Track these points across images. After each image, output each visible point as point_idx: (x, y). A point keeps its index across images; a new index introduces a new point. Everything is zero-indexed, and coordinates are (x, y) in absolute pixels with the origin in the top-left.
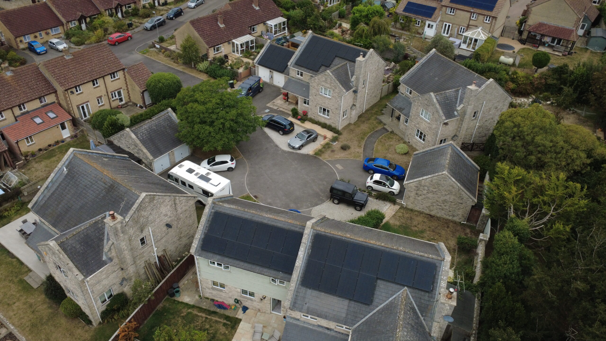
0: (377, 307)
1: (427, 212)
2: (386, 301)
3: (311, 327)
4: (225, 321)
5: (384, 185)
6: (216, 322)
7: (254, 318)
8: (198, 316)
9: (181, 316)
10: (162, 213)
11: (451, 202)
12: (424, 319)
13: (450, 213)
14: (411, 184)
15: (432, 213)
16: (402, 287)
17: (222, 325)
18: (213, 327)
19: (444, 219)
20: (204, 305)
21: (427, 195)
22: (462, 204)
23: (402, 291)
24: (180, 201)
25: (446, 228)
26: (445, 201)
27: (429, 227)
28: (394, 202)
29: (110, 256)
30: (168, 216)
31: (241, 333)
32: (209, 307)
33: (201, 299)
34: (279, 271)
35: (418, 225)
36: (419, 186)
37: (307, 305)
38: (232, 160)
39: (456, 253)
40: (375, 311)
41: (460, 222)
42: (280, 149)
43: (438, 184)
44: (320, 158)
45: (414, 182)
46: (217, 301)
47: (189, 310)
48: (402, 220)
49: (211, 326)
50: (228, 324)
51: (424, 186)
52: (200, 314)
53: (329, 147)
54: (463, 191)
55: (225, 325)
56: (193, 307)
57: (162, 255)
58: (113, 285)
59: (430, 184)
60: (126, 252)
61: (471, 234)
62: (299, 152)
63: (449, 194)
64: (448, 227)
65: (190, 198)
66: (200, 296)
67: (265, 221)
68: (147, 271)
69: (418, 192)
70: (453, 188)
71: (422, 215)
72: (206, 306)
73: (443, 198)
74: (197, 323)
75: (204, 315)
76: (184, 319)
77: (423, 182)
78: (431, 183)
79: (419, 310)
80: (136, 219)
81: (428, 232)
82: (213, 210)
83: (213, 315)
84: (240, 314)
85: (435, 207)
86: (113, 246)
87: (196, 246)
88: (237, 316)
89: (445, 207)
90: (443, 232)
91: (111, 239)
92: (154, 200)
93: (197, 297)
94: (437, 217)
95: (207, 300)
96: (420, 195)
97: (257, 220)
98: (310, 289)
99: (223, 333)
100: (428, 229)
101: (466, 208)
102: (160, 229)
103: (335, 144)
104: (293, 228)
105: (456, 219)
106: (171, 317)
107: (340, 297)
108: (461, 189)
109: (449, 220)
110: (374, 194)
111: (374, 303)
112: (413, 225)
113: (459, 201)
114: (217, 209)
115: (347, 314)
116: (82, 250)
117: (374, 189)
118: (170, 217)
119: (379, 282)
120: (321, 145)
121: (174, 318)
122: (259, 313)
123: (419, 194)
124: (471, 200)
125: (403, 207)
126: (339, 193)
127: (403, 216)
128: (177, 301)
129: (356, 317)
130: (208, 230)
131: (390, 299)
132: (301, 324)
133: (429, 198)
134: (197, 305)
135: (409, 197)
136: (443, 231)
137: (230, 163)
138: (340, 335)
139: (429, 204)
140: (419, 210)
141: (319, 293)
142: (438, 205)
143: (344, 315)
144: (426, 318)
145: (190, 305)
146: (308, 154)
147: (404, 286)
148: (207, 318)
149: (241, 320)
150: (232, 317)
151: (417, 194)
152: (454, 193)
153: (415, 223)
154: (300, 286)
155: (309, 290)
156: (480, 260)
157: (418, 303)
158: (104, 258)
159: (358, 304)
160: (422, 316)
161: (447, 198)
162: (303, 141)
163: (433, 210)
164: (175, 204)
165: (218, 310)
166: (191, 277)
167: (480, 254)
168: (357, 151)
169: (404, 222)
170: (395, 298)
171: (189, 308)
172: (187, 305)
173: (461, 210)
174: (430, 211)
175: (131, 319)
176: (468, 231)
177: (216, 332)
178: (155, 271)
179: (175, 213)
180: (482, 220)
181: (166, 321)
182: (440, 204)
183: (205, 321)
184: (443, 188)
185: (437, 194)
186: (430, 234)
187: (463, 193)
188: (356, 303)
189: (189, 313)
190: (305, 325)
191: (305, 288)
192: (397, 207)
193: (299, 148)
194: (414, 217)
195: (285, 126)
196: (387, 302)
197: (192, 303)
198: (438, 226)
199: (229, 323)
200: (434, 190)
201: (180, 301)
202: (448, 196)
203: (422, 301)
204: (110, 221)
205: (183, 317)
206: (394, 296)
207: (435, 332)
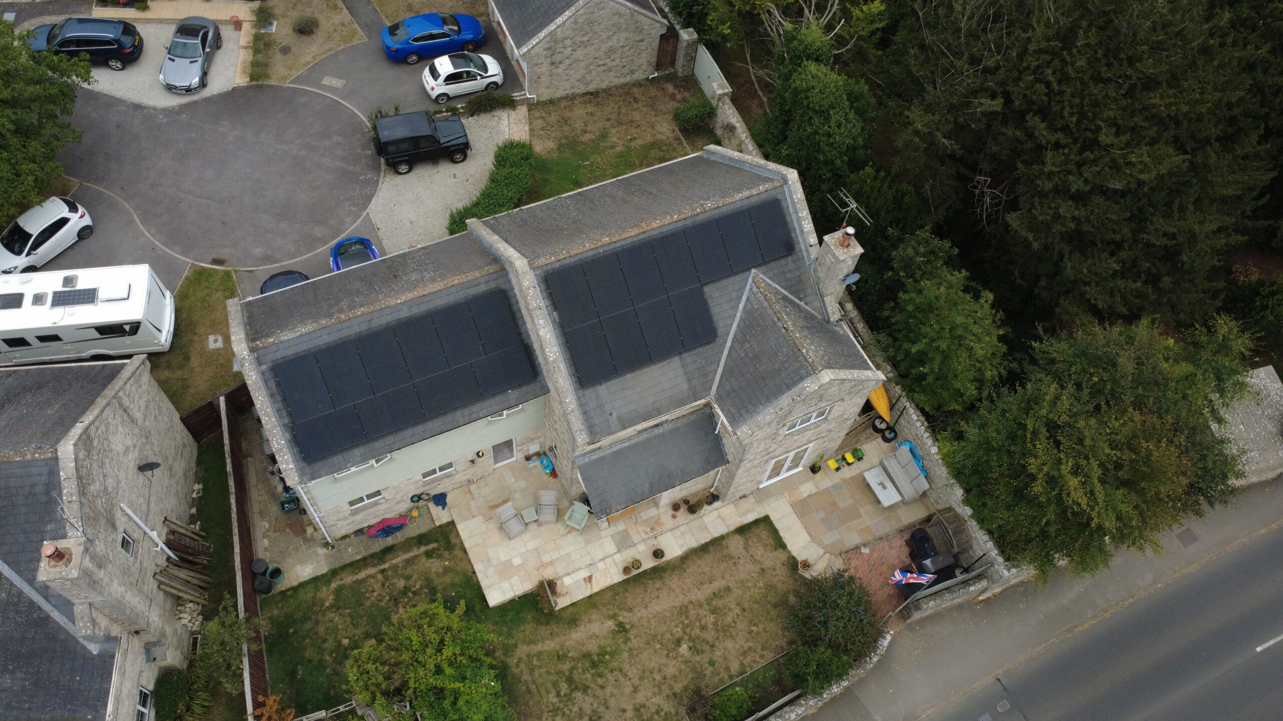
0: (728, 334)
1: (582, 89)
2: (735, 315)
3: (627, 444)
4: (423, 549)
5: (471, 77)
6: (408, 562)
7: (473, 503)
8: (364, 580)
9: (328, 608)
10: (118, 454)
11: (623, 47)
12: (806, 304)
13: (626, 71)
14: (536, 49)
15: (592, 87)
16: (746, 273)
17: (424, 559)
18: (411, 577)
19: (616, 87)
20: (353, 553)
21: (574, 56)
22: (642, 41)
23: (750, 280)
24: (129, 396)
25: (635, 105)
26: (610, 51)
27: (608, 120)
28: (511, 104)
29: (102, 633)
30: (132, 449)
31: (477, 545)
32: (366, 550)
33: (333, 547)
34: (503, 391)
35: (586, 126)
36: (552, 44)
37: (614, 415)
38: (73, 208)
39: (685, 144)
40: (729, 344)
41: (647, 79)
42: (155, 109)
43: (590, 23)
44: (272, 82)
45: (541, 41)
46: (370, 527)
47: (333, 585)
48: (553, 135)
49: (408, 578)
50: (434, 549)
51: (562, 41)
52: (362, 575)
53: (268, 45)
54: (640, 13)
55: (429, 554)
56: (334, 573)
57: (167, 534)
58: (140, 676)
59: (574, 30)
60: (128, 596)
61: (679, 92)
62: (206, 93)
63: (615, 33)
64: (636, 100)
65: (138, 373)
66: (327, 545)
67: (404, 314)
68: (169, 589)
69: (554, 57)
70: (621, 15)
71: (576, 102)
72: (358, 554)
73: (605, 47)
74: (375, 594)
75: (371, 571)
76: (339, 608)
77: (559, 33)
78: (576, 27)
79: (791, 294)
80: (92, 514)
81: (614, 131)
82: (264, 367)
83: (389, 557)
84: (441, 516)
85: (594, 73)
86: (93, 610)
87: (291, 466)
88: (437, 524)
89: (614, 63)
90: (637, 116)
91: (74, 602)
92: (91, 442)
93: (322, 551)
94: (604, 90)
95: (348, 540)
96: (560, 63)
97: (384, 322)
98: (601, 384)
99: (441, 570)
100: (608, 124)
101: (651, 45)
102: (136, 490)
103: (274, 29)
104: (473, 292)
105: (639, 76)
106: (308, 625)
107: (659, 361)
108: (636, 11)
109: (627, 84)
110: (462, 108)
111: (720, 331)
112: (579, 133)
113: (637, 38)
114: (271, 357)
115: (689, 381)
116: (25, 680)
117: (451, 96)
118: (134, 447)
119: (707, 289)
120: (245, 48)
121: (317, 622)
122: (473, 487)
123: (557, 61)
124: (658, 25)
125: (533, 105)
126: (405, 146)
127: (548, 123)
128: (288, 590)
129: (706, 375)
130: (290, 414)
131: (741, 306)
132: (607, 452)
133: (579, 60)
134: (337, 565)
135: (539, 78)
136: (634, 113)
137: (74, 218)
138: (680, 420)
139: (582, 72)
140: (564, 93)
141: (621, 379)
142: (599, 66)
143: (685, 386)
144: (808, 299)
145: (323, 576)
146: (234, 89)
147: (749, 269)
148: (383, 571)
149: (452, 524)
150: (430, 531)
151: (552, 64)
152: (624, 26)
153: (579, 125)
154: (581, 392)
155: (599, 387)
156: (745, 135)
157: (783, 284)
158: (94, 649)
159: (696, 351)
160: (801, 300)
161: (612, 43)
162: (200, 60)
163: (591, 81)
164: (125, 411)
165: (390, 541)
166: (267, 525)
167: (738, 125)
168: (337, 22)
169: (558, 134)
170: (748, 299)
171: (329, 582)
172: (316, 581)
173: (644, 54)
174: (587, 84)
175: (254, 700)
176: (670, 88)
177: (427, 579)
178: (183, 574)
179: (136, 431)
180: (686, 55)
181: (307, 641)
182: (601, 63)
183: (386, 578)
184: (601, 27)
185: (592, 44)
186: (618, 132)
187: (641, 18)
188: (692, 353)
189: (339, 591)
190: (615, 449)
191: (591, 390)
192: (523, 111)
193: (203, 84)
194: (567, 114)
195: (117, 41)
196: (739, 315)
197: (324, 570)
198: (619, 108)
199: (435, 545)
200: (585, 38)
201: (295, 584)
202: (615, 37)
203: (788, 275)
204: (58, 569)
205: (336, 607)
206: (744, 298)
207: (834, 313)
